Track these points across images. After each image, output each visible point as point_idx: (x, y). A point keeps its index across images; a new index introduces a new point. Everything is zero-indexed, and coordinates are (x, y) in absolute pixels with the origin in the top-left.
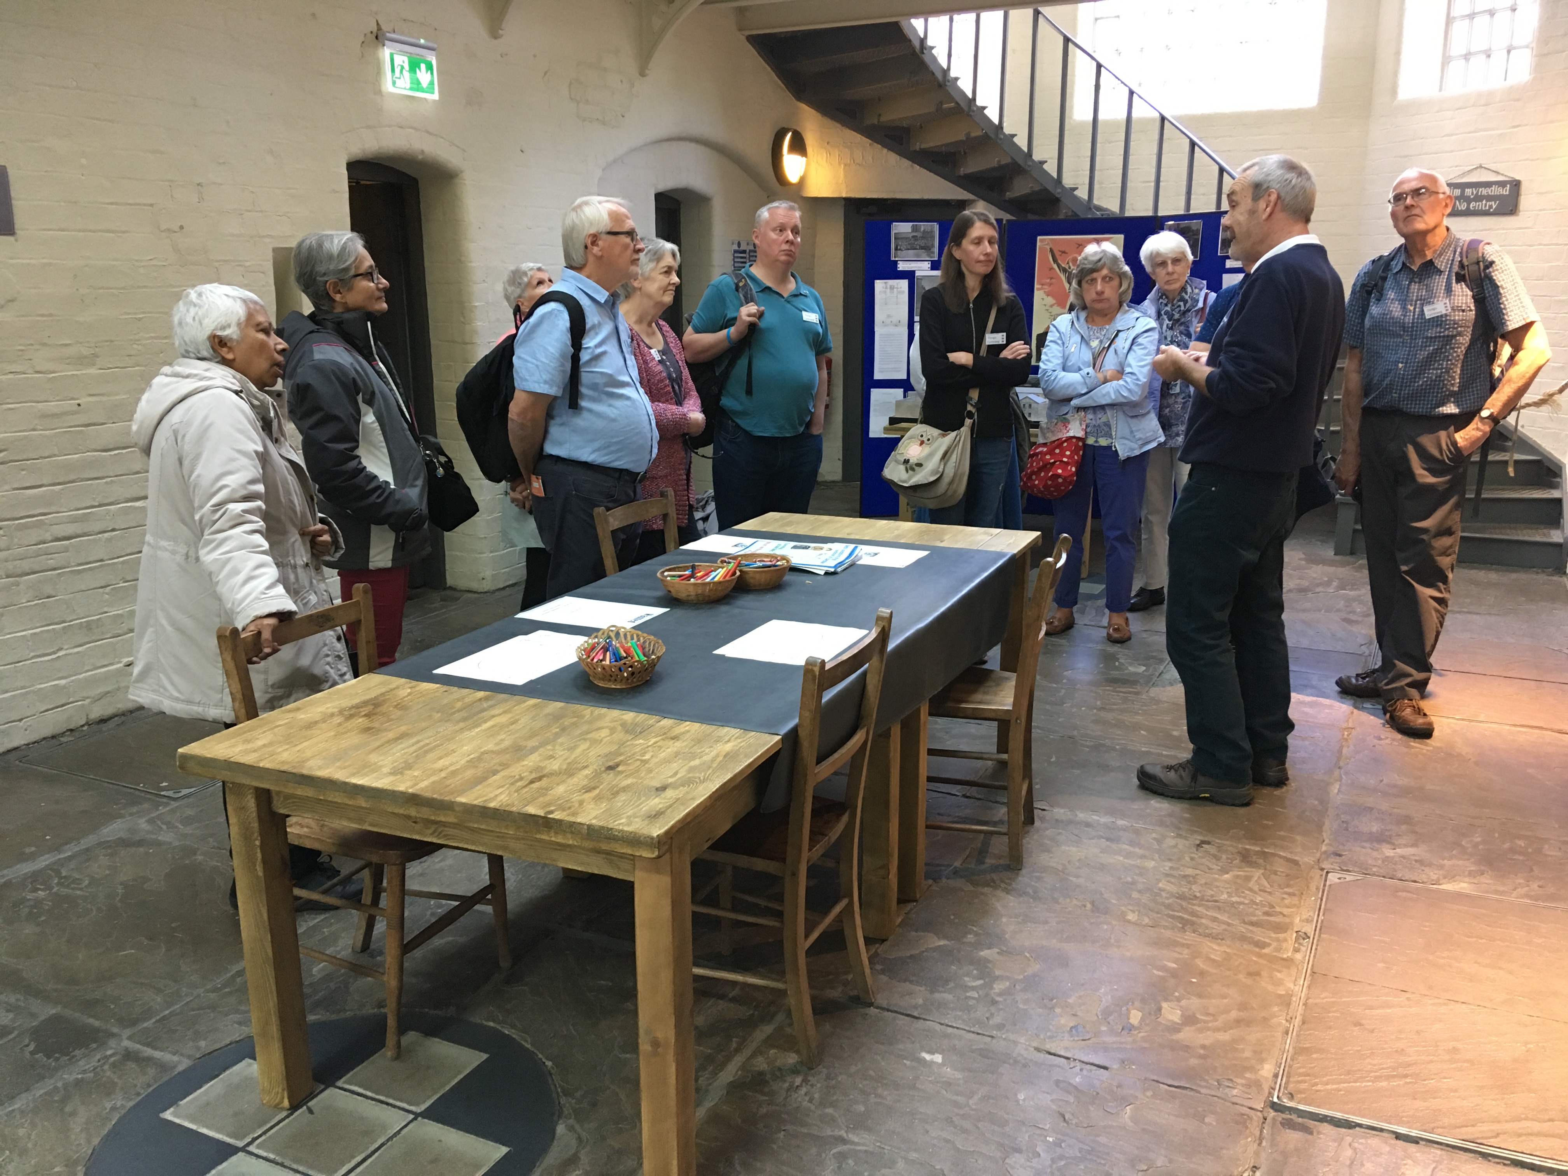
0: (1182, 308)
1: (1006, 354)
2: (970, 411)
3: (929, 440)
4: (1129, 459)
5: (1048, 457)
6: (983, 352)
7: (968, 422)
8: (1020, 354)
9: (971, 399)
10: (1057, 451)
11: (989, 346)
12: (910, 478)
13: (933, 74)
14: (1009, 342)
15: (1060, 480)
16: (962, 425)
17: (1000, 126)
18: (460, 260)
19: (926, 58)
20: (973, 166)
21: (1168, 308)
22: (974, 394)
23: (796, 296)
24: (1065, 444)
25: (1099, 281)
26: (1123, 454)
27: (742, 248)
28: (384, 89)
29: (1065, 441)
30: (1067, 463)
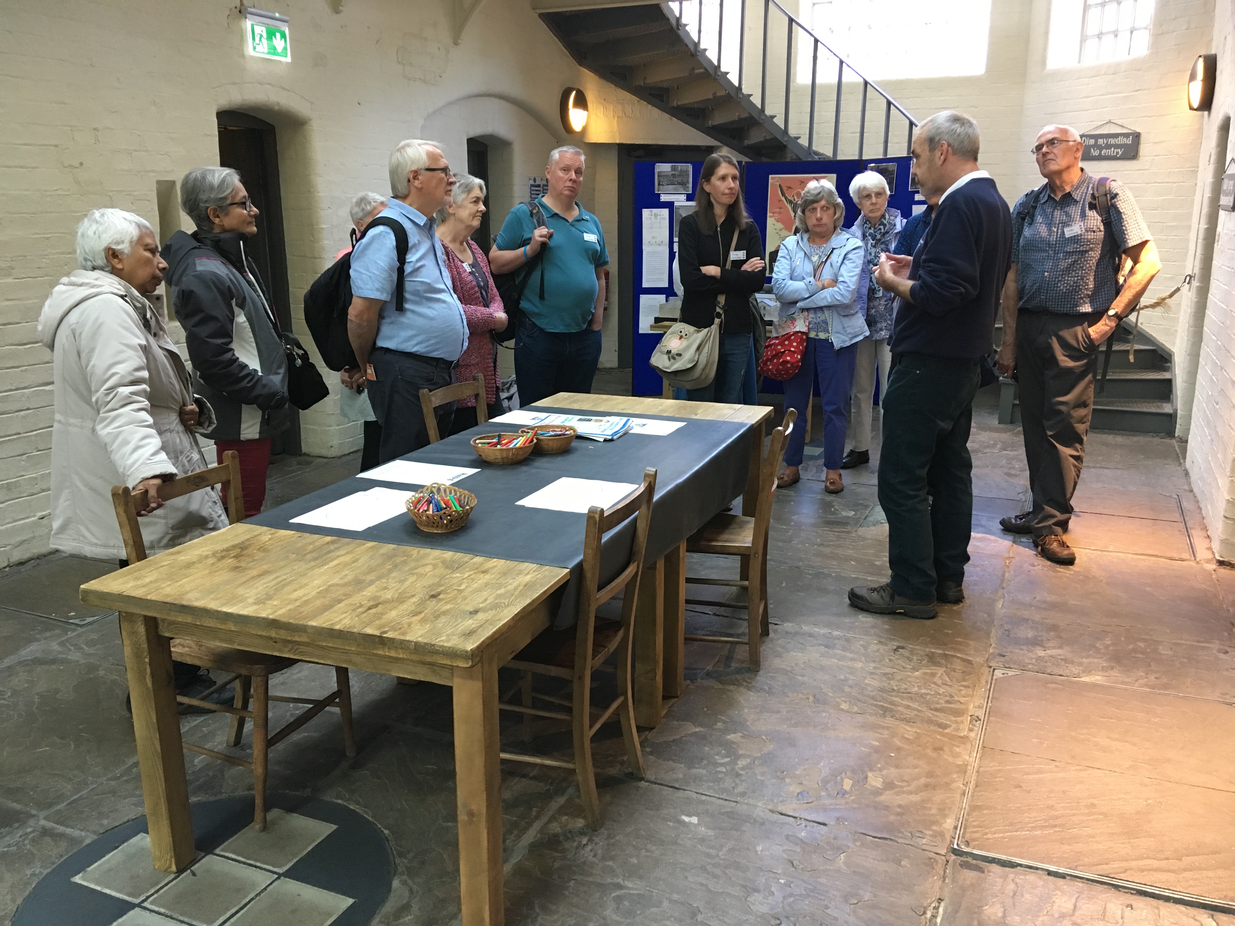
0: (882, 231)
1: (746, 267)
2: (718, 313)
3: (686, 335)
4: (842, 349)
5: (779, 347)
6: (728, 266)
7: (717, 321)
8: (757, 268)
9: (719, 303)
10: (787, 343)
11: (733, 261)
12: (672, 365)
13: (687, 46)
14: (749, 257)
15: (789, 365)
16: (713, 323)
17: (740, 88)
18: (309, 191)
19: (681, 33)
20: (719, 119)
21: (872, 231)
22: (722, 299)
23: (578, 221)
24: (793, 337)
25: (819, 210)
26: (837, 345)
27: (537, 183)
28: (246, 53)
29: (793, 335)
30: (794, 352)
